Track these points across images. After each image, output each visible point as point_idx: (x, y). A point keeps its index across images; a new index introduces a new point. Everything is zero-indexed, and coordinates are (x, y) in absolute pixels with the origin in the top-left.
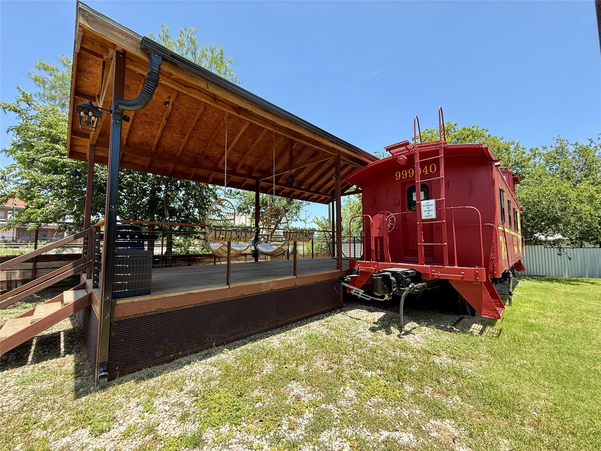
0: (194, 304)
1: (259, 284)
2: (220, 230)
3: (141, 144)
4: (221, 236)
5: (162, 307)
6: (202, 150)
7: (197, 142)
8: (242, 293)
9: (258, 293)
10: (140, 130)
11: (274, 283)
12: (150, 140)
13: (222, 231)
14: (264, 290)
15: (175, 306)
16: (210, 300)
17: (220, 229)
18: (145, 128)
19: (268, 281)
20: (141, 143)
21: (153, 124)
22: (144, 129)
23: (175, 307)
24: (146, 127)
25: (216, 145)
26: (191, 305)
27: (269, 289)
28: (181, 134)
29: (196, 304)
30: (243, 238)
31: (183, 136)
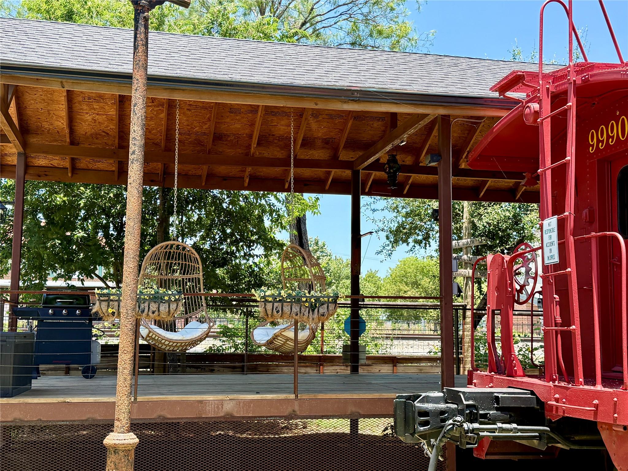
0: (71, 421)
1: (201, 402)
2: (106, 300)
3: (96, 136)
4: (110, 311)
5: (21, 417)
6: (207, 126)
7: (189, 113)
8: (162, 413)
9: (196, 418)
10: (87, 113)
11: (234, 402)
12: (107, 127)
13: (111, 303)
14: (210, 413)
15: (42, 418)
16: (99, 418)
17: (107, 298)
18: (94, 109)
19: (220, 397)
20: (96, 134)
21: (103, 99)
22: (93, 111)
23: (41, 420)
24: (95, 107)
25: (230, 112)
26: (67, 421)
27: (222, 414)
28: (155, 106)
29: (74, 421)
30: (153, 313)
31: (161, 108)
